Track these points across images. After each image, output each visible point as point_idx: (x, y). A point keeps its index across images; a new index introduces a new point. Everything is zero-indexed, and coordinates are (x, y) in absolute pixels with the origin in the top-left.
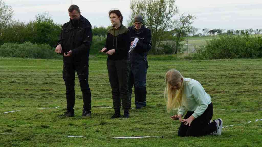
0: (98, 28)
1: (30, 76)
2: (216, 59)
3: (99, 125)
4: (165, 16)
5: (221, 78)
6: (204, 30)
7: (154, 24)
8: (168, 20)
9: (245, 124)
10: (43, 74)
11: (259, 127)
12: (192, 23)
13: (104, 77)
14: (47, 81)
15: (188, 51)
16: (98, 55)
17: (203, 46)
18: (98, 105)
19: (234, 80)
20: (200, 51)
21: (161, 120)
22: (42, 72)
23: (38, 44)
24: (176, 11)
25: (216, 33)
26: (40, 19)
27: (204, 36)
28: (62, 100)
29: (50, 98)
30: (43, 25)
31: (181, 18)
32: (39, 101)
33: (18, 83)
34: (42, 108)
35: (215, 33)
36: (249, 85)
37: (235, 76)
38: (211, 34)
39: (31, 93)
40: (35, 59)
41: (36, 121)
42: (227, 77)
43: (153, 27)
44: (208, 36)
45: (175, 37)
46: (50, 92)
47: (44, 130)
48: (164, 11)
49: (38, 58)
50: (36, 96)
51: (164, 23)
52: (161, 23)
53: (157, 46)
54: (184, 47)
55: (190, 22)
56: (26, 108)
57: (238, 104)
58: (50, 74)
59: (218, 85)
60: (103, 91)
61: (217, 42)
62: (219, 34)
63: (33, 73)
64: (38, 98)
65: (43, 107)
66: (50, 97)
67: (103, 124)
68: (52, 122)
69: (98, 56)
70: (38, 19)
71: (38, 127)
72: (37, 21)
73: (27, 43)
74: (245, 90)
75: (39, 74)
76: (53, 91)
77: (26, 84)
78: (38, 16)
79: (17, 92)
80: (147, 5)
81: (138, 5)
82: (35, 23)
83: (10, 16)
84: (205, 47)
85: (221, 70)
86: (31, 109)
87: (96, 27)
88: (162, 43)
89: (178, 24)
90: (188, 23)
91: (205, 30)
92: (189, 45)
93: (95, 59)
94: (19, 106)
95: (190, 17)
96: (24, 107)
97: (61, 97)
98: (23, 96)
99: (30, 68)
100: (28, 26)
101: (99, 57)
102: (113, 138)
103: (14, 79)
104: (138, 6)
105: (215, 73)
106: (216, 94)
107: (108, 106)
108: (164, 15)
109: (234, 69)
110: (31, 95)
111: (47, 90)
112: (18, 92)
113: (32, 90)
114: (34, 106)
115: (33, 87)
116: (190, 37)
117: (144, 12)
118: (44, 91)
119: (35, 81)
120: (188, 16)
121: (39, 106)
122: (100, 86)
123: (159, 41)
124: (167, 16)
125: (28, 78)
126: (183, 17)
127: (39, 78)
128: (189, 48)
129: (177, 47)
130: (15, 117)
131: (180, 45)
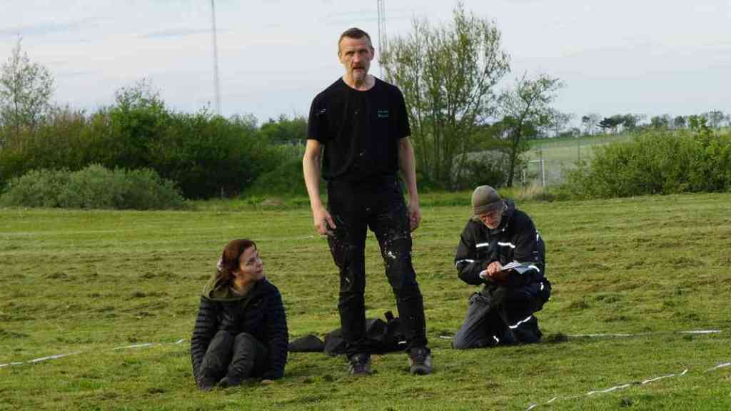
0: (290, 123)
1: (103, 259)
2: (620, 196)
4: (476, 82)
5: (637, 247)
6: (585, 119)
7: (445, 107)
8: (484, 93)
10: (140, 250)
12: (552, 99)
13: (309, 254)
14: (150, 271)
15: (542, 180)
16: (293, 197)
17: (585, 163)
19: (672, 253)
20: (577, 176)
22: (138, 245)
23: (124, 169)
24: (503, 66)
25: (620, 127)
26: (127, 100)
27: (587, 135)
29: (159, 317)
31: (521, 87)
32: (129, 327)
33: (69, 279)
34: (138, 345)
35: (618, 126)
36: (714, 264)
37: (675, 241)
38: (607, 128)
39: (107, 303)
40: (116, 212)
42: (654, 244)
43: (444, 115)
44: (599, 135)
45: (506, 139)
46: (161, 299)
48: (471, 69)
49: (127, 208)
50: (122, 311)
51: (474, 102)
52: (464, 101)
53: (456, 166)
54: (532, 169)
55: (546, 97)
56: (94, 345)
58: (160, 250)
59: (628, 268)
60: (307, 295)
61: (624, 150)
62: (628, 128)
63: (112, 250)
64: (126, 319)
65: (142, 341)
66: (161, 314)
70: (121, 101)
72: (121, 107)
73: (92, 167)
74: (702, 278)
75: (127, 251)
76: (167, 297)
77: (95, 280)
78: (122, 93)
79: (68, 303)
80: (425, 52)
81: (401, 53)
82: (115, 111)
83: (44, 95)
84: (589, 164)
85: (635, 227)
86: (111, 350)
87: (286, 120)
88: (469, 157)
89: (513, 102)
90: (539, 100)
91: (588, 119)
92: (545, 162)
93: (285, 208)
94: (75, 341)
95: (546, 83)
96: (87, 342)
98: (85, 313)
99: (104, 236)
100: (95, 119)
101: (295, 202)
103: (59, 268)
104: (400, 57)
105: (619, 235)
106: (624, 293)
108: (471, 78)
109: (672, 221)
110: (110, 309)
111: (152, 294)
112: (71, 304)
113: (110, 295)
114: (117, 339)
115: (111, 288)
116: (549, 139)
117: (417, 72)
118: (142, 299)
119: (116, 271)
120: (538, 81)
121: (129, 339)
122: (301, 280)
123: (460, 153)
124: (481, 81)
125: (98, 265)
126: (526, 84)
127: (130, 263)
128: (546, 171)
129: (513, 167)
130: (64, 370)
131: (519, 163)
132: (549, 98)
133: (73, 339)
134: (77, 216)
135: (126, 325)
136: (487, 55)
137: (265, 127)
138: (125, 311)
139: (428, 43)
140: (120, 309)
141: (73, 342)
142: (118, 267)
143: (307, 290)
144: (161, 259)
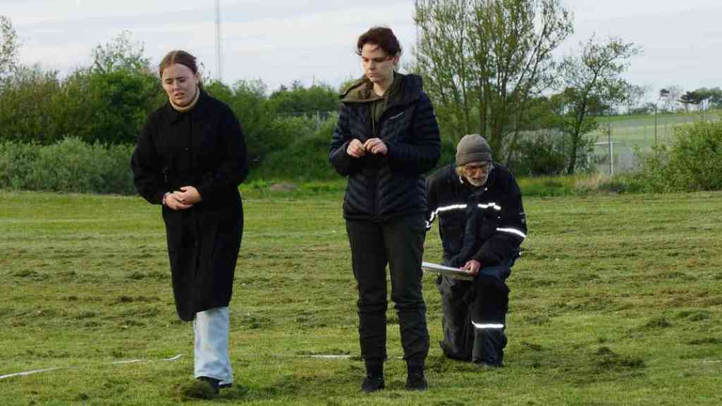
0: (305, 90)
1: (81, 254)
2: (707, 189)
4: (531, 45)
6: (664, 92)
7: (493, 75)
8: (542, 59)
10: (125, 245)
12: (624, 68)
13: (331, 254)
14: (139, 270)
15: (610, 164)
16: (308, 181)
17: (664, 148)
18: (313, 350)
20: (654, 163)
21: (528, 399)
22: (123, 238)
23: (106, 144)
24: (565, 26)
25: (706, 103)
27: (665, 113)
29: (149, 327)
30: (116, 79)
31: (587, 54)
32: (113, 338)
33: (40, 278)
34: (124, 361)
35: (704, 101)
38: (690, 104)
39: (84, 308)
40: (96, 197)
43: (492, 85)
45: (566, 116)
46: (152, 305)
48: (524, 29)
49: (109, 192)
50: (105, 319)
51: (529, 70)
52: (518, 70)
53: (506, 147)
54: (598, 152)
55: (618, 66)
56: (72, 360)
58: (149, 245)
60: (328, 303)
62: (716, 104)
63: (92, 244)
64: (110, 328)
65: (129, 357)
66: (151, 322)
69: (308, 185)
73: (67, 141)
75: (112, 246)
76: (160, 303)
77: (70, 280)
79: (39, 307)
80: (472, 10)
81: (441, 10)
83: (9, 52)
84: (669, 148)
86: (89, 365)
87: (301, 88)
88: (523, 136)
89: (577, 71)
90: (609, 69)
91: (667, 92)
92: (614, 144)
93: (299, 195)
94: (47, 354)
95: (617, 49)
96: (63, 356)
98: (60, 320)
99: (83, 226)
101: (310, 188)
103: (29, 265)
105: (706, 237)
106: (713, 308)
108: (526, 41)
110: (90, 315)
111: (140, 299)
112: (43, 309)
113: (90, 299)
114: (99, 354)
115: (92, 290)
116: (620, 115)
118: (129, 304)
119: (98, 270)
120: (608, 46)
121: (114, 352)
122: (320, 284)
123: (512, 131)
124: (538, 43)
125: (75, 261)
126: (594, 49)
127: (113, 260)
128: (616, 156)
129: (575, 149)
130: (35, 390)
131: (583, 145)
132: (621, 67)
133: (45, 351)
134: (50, 200)
135: (110, 335)
136: (545, 13)
137: (276, 95)
138: (108, 318)
140: (103, 316)
141: (46, 356)
142: (99, 265)
143: (327, 298)
144: (152, 256)
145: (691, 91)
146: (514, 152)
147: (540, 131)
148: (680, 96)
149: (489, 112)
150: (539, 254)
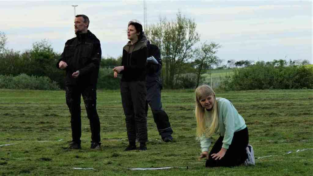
0: (105, 60)
1: (27, 108)
3: (111, 157)
4: (185, 44)
5: (253, 108)
7: (171, 54)
8: (188, 49)
9: (284, 154)
10: (42, 105)
11: (301, 157)
12: (216, 53)
13: (115, 109)
14: (47, 113)
15: (211, 85)
18: (109, 138)
19: (268, 111)
20: (226, 82)
21: (184, 152)
22: (42, 103)
23: (35, 76)
24: (197, 38)
26: (37, 48)
28: (65, 133)
29: (51, 131)
30: (41, 54)
31: (203, 47)
32: (38, 135)
33: (12, 116)
35: (243, 65)
36: (285, 116)
37: (269, 106)
38: (238, 66)
39: (27, 126)
41: (36, 154)
42: (260, 107)
43: (171, 57)
44: (234, 68)
45: (196, 69)
46: (52, 125)
47: (46, 163)
48: (183, 39)
51: (184, 52)
52: (180, 52)
53: (175, 79)
54: (207, 81)
56: (23, 141)
57: (274, 135)
58: (51, 106)
59: (249, 116)
60: (114, 124)
61: (246, 72)
62: (247, 66)
63: (30, 105)
64: (36, 132)
65: (43, 140)
66: (51, 130)
67: (116, 156)
68: (55, 155)
70: (35, 48)
71: (38, 159)
72: (35, 51)
73: (22, 75)
74: (281, 121)
75: (38, 106)
76: (54, 124)
77: (23, 116)
78: (35, 44)
79: (12, 125)
80: (164, 31)
81: (154, 31)
82: (32, 52)
83: (3, 45)
84: (231, 77)
85: (252, 101)
86: (29, 143)
88: (181, 75)
89: (200, 53)
90: (211, 53)
91: (230, 62)
92: (212, 78)
95: (214, 46)
96: (20, 140)
97: (64, 130)
98: (19, 129)
99: (28, 100)
100: (24, 55)
102: (129, 170)
103: (8, 111)
104: (153, 33)
105: (245, 103)
107: (121, 139)
108: (183, 43)
109: (268, 98)
110: (29, 128)
111: (48, 123)
113: (29, 123)
115: (30, 120)
117: (160, 39)
118: (44, 124)
119: (33, 113)
120: (210, 45)
121: (38, 139)
123: (177, 74)
125: (24, 111)
126: (205, 46)
127: (38, 110)
128: (213, 83)
129: (198, 80)
131: (202, 78)
132: (215, 52)
133: (13, 139)
136: (190, 33)
138: (36, 129)
139: (165, 27)
140: (34, 128)
143: (114, 122)
144: (52, 109)
145: (238, 61)
146: (178, 81)
147: (187, 74)
148: (235, 63)
149: (169, 67)
150: (187, 109)
